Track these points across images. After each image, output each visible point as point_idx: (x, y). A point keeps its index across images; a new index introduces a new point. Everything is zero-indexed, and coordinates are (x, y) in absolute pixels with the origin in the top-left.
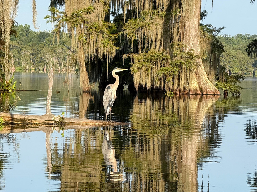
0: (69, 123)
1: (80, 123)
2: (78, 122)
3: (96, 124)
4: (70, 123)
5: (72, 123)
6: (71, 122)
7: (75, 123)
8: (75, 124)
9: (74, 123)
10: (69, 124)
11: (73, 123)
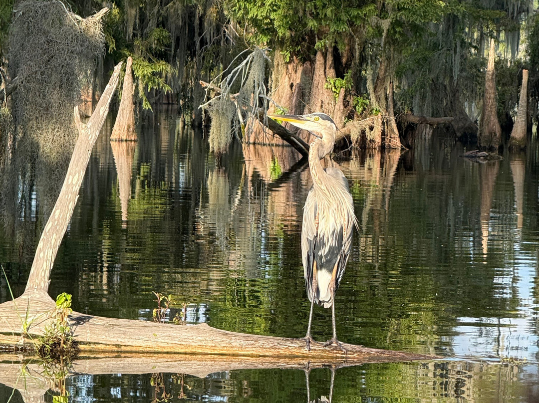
0: (99, 346)
1: (160, 350)
2: (149, 344)
3: (241, 355)
4: (108, 348)
5: (117, 345)
6: (114, 341)
7: (134, 349)
8: (131, 352)
9: (128, 349)
10: (99, 352)
11: (123, 348)
